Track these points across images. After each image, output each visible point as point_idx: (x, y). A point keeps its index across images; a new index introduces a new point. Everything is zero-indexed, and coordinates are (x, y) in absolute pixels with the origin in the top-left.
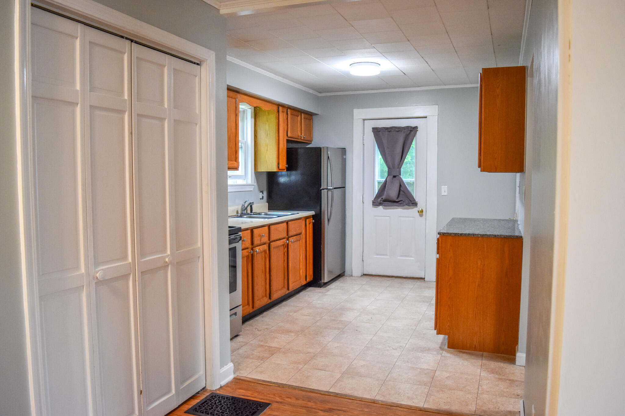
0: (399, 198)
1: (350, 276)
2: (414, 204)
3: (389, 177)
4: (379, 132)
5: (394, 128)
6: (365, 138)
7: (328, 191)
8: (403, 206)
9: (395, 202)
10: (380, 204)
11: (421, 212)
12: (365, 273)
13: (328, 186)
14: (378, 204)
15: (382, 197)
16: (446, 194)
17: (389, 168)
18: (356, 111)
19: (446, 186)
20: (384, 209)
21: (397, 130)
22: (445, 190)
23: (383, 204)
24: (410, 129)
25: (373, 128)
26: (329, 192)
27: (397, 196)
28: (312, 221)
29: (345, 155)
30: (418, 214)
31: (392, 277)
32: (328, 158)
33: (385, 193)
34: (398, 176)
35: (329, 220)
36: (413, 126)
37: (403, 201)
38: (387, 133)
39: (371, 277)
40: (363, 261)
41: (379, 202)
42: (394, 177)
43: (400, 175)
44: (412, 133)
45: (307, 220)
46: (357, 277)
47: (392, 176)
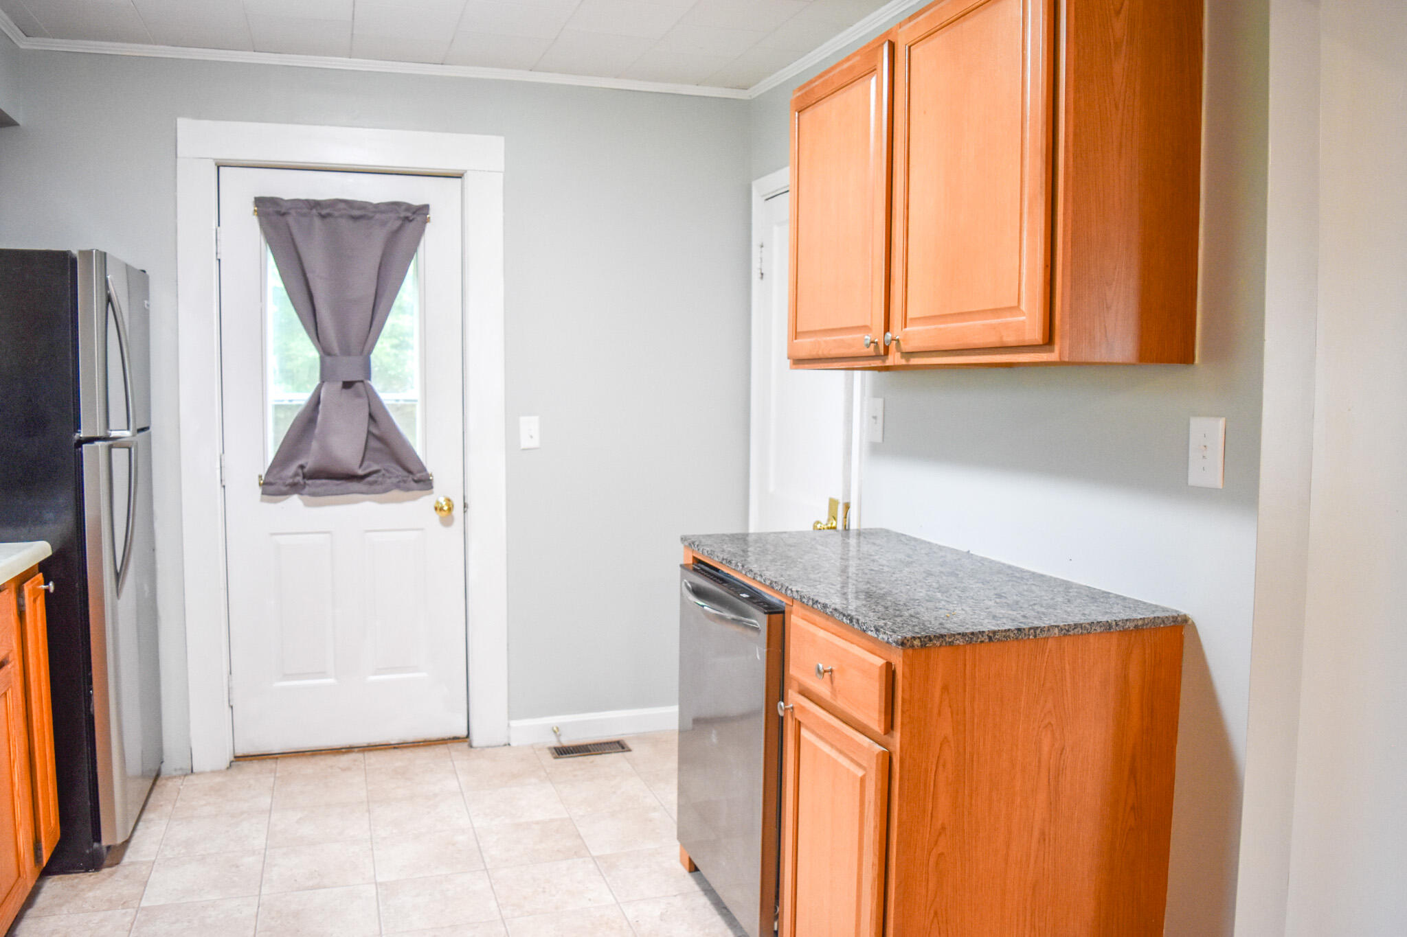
0: (366, 463)
1: (186, 775)
2: (421, 485)
3: (325, 384)
4: (284, 214)
5: (342, 206)
6: (221, 237)
7: (110, 448)
8: (386, 491)
9: (351, 477)
10: (294, 488)
11: (445, 512)
12: (240, 752)
13: (111, 427)
14: (284, 489)
15: (301, 462)
16: (535, 443)
17: (325, 352)
18: (185, 125)
19: (537, 418)
20: (307, 505)
21: (356, 213)
22: (530, 431)
23: (307, 489)
24: (403, 214)
25: (259, 201)
26: (114, 450)
27: (359, 463)
28: (44, 587)
29: (147, 298)
30: (436, 517)
31: (349, 749)
32: (109, 299)
33: (315, 445)
34: (362, 381)
35: (118, 576)
36: (416, 202)
37: (380, 474)
38: (317, 222)
39: (269, 765)
40: (232, 707)
41: (290, 481)
42: (347, 385)
43: (368, 376)
44: (410, 227)
45: (27, 587)
46: (213, 772)
47: (340, 384)
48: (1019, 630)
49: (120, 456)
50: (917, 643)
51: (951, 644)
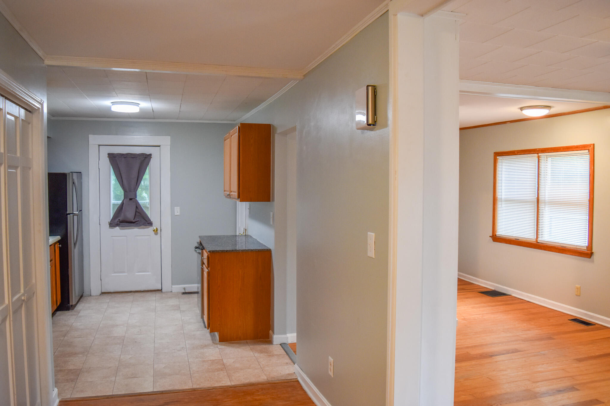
0: (135, 219)
1: (89, 296)
2: (149, 224)
3: (125, 199)
4: (115, 157)
5: (129, 155)
6: (100, 163)
7: (73, 216)
8: (140, 226)
9: (132, 222)
10: (117, 225)
11: (156, 232)
12: (103, 291)
13: (74, 211)
14: (115, 225)
15: (119, 218)
16: (178, 214)
17: (125, 191)
18: (91, 137)
19: (179, 207)
20: (120, 229)
21: (133, 156)
22: (177, 211)
23: (120, 225)
24: (145, 156)
25: (109, 154)
26: (74, 216)
27: (134, 218)
28: (59, 246)
29: (82, 179)
30: (153, 233)
31: (131, 292)
32: (74, 183)
33: (122, 214)
34: (134, 198)
35: (75, 244)
36: (148, 153)
37: (139, 222)
38: (123, 159)
39: (110, 294)
40: (101, 280)
41: (116, 223)
42: (131, 199)
43: (136, 197)
44: (147, 159)
45: (56, 245)
46: (96, 296)
47: (129, 199)
48: (232, 250)
49: (75, 217)
50: (211, 251)
51: (218, 252)
